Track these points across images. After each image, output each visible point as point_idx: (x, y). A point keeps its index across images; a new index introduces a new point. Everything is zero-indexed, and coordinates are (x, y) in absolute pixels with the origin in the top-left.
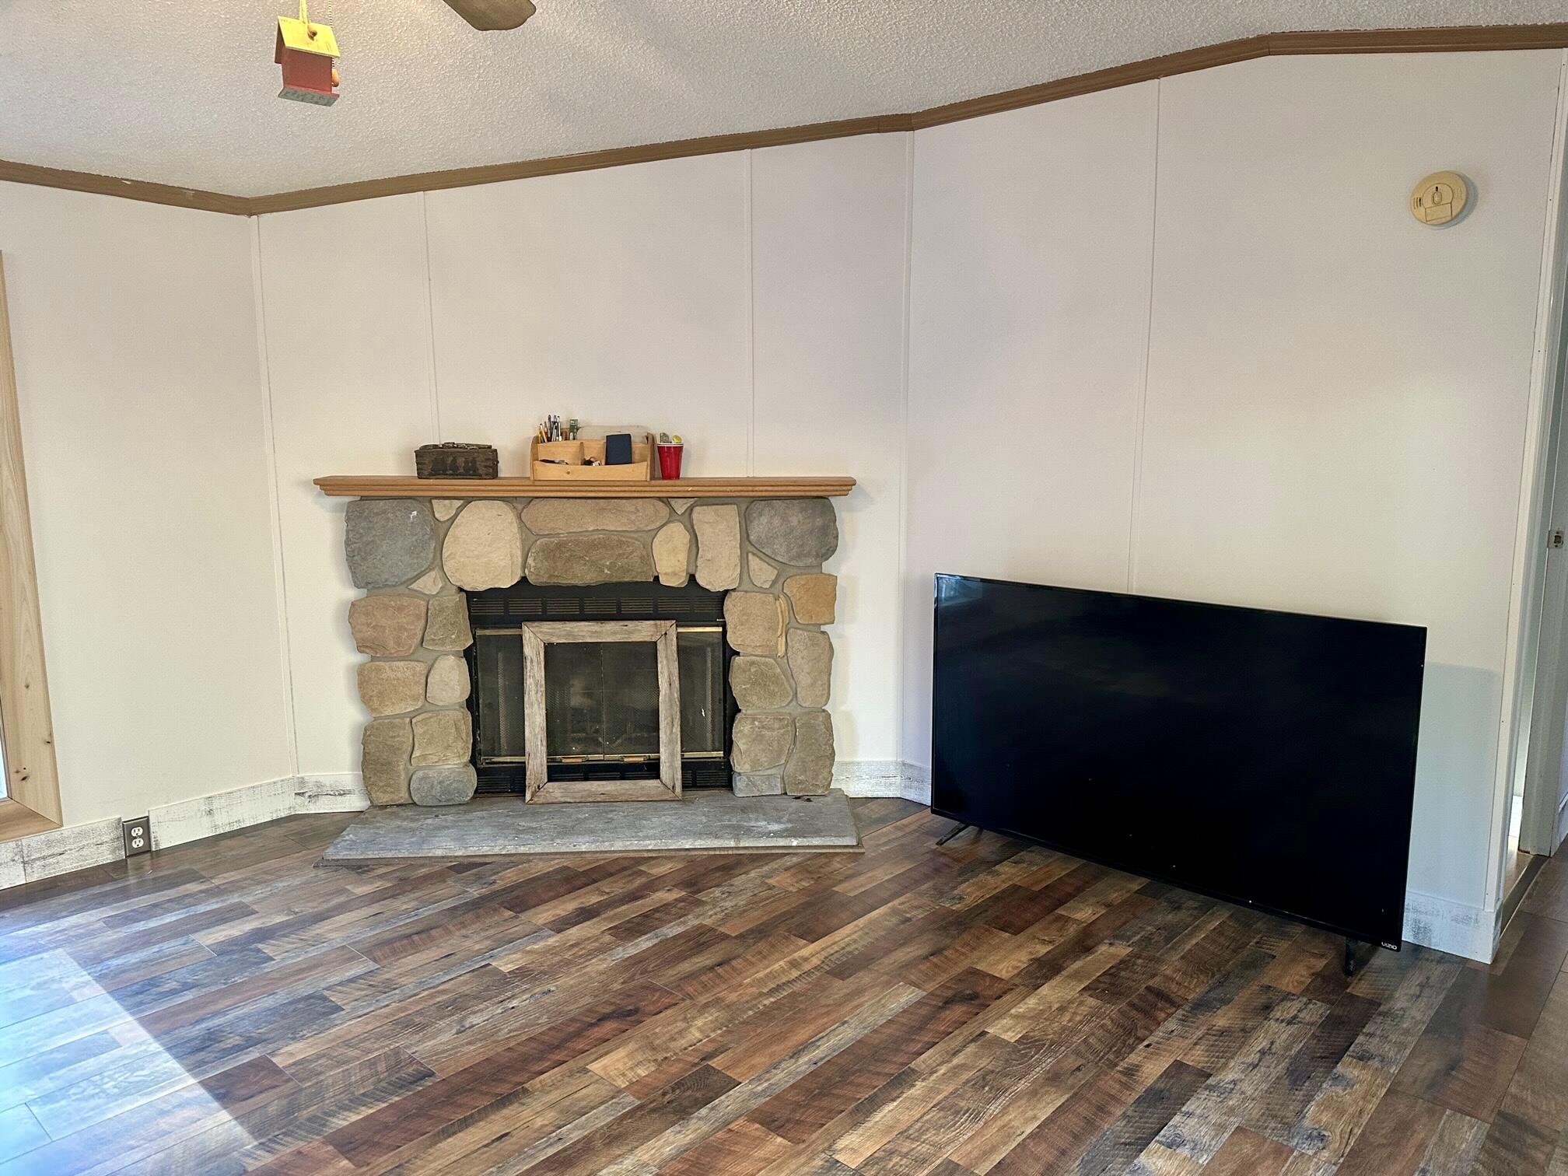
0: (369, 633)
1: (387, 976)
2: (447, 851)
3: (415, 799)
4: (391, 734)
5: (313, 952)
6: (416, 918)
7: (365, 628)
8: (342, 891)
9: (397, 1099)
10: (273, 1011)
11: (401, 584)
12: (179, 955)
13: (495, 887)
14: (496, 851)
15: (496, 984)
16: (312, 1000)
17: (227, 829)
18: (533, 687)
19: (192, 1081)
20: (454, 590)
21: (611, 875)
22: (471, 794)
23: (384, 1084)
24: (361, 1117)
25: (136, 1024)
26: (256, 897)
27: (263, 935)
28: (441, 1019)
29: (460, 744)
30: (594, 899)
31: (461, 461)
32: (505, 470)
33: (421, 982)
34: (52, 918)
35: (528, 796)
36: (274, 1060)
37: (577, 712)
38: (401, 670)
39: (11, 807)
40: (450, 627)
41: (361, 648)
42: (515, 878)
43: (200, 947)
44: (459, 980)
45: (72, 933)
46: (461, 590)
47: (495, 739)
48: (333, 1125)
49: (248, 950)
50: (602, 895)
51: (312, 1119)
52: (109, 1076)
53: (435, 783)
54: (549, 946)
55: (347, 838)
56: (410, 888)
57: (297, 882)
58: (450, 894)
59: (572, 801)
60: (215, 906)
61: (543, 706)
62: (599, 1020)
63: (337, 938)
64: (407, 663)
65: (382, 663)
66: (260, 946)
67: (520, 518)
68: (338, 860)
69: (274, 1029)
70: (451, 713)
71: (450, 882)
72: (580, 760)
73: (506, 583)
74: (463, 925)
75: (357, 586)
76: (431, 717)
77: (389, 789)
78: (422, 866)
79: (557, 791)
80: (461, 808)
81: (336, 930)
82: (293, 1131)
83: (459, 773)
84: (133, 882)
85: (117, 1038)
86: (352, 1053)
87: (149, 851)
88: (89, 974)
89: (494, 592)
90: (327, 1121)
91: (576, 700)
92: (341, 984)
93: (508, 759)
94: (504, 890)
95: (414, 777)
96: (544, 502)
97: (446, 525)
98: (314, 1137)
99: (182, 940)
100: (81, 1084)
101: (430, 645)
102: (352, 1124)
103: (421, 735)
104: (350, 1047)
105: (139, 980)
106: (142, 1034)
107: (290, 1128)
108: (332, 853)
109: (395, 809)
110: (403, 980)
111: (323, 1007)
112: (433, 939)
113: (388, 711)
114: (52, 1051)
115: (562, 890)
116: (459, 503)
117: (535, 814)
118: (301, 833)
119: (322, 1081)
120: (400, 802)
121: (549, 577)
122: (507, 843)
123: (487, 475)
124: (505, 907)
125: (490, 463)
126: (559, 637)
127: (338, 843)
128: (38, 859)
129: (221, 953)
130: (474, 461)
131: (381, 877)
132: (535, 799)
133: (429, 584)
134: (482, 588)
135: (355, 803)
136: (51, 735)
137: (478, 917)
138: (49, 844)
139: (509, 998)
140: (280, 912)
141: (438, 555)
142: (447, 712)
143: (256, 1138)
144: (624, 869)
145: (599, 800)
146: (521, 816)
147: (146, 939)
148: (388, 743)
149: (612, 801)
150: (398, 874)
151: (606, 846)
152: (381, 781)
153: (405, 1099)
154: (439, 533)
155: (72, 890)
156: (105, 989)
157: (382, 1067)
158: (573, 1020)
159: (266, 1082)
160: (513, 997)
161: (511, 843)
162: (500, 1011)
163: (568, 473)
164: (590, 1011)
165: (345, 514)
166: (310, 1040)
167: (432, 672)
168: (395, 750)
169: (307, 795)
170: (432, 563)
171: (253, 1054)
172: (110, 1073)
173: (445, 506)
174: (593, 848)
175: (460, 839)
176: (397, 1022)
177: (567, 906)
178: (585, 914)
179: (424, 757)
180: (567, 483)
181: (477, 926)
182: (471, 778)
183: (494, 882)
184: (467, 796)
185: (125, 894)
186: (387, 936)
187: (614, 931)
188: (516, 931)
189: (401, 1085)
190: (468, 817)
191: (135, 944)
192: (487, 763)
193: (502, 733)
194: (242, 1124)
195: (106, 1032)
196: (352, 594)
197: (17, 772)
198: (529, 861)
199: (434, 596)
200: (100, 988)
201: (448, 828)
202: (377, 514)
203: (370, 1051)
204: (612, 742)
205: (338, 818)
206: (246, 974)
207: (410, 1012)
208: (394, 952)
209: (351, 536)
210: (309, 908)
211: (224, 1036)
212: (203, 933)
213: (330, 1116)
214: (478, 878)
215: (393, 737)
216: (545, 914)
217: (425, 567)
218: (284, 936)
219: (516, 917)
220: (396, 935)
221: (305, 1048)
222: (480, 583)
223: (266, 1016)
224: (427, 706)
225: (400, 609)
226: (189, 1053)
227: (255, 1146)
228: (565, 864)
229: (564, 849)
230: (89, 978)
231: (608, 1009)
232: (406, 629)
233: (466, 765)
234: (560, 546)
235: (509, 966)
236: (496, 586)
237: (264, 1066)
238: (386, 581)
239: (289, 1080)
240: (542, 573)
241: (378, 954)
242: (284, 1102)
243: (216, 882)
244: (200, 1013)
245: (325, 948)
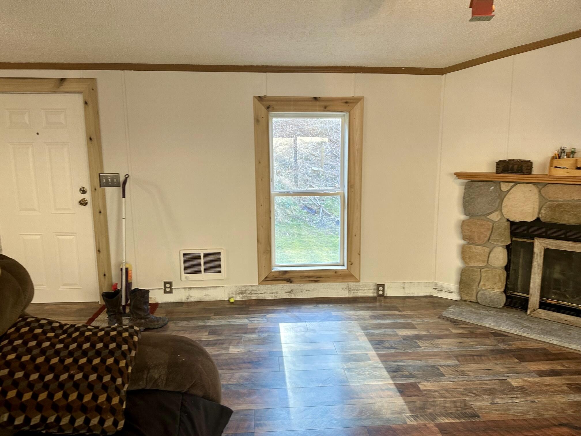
0: (468, 233)
1: (463, 369)
2: (491, 326)
3: (479, 301)
4: (472, 274)
5: (435, 350)
6: (476, 349)
7: (467, 231)
8: (447, 330)
9: (464, 421)
10: (420, 367)
11: (483, 215)
12: (390, 335)
13: (511, 347)
14: (512, 332)
15: (509, 389)
16: (434, 368)
17: (409, 295)
18: (536, 266)
19: (392, 382)
20: (505, 220)
21: (568, 359)
22: (502, 305)
23: (458, 412)
24: (449, 422)
25: (376, 355)
26: (417, 322)
27: (418, 337)
28: (484, 395)
29: (500, 284)
30: (559, 368)
31: (516, 167)
32: (535, 170)
33: (476, 376)
34: (355, 310)
35: (529, 312)
36: (420, 386)
37: (556, 281)
38: (478, 249)
39: (347, 272)
40: (501, 235)
41: (464, 238)
42: (520, 346)
43: (397, 335)
44: (492, 381)
45: (360, 317)
46: (508, 220)
47: (515, 285)
48: (438, 420)
49: (413, 341)
50: (564, 367)
51: (431, 414)
52: (367, 370)
53: (488, 297)
54: (535, 381)
55: (451, 310)
56: (474, 336)
57: (431, 321)
58: (490, 344)
59: (550, 319)
60: (403, 322)
61: (540, 275)
62: (560, 425)
63: (445, 347)
64: (482, 247)
65: (472, 246)
66: (417, 341)
67: (540, 192)
68: (447, 317)
69: (420, 374)
70: (498, 270)
71: (491, 339)
72: (556, 303)
73: (530, 219)
74: (496, 359)
75: (466, 214)
76: (489, 270)
77: (469, 295)
78: (480, 329)
79: (543, 313)
80: (497, 309)
81: (445, 344)
82: (424, 416)
83: (499, 296)
84: (378, 305)
85: (370, 357)
86: (448, 395)
87: (383, 296)
88: (364, 332)
89: (523, 223)
90: (437, 418)
91: (557, 275)
92: (445, 366)
93: (521, 294)
94: (515, 349)
95: (479, 293)
96: (552, 185)
97: (505, 193)
98: (431, 421)
99: (391, 330)
100: (359, 369)
101: (492, 241)
102: (446, 423)
103: (484, 276)
104: (447, 392)
105: (378, 340)
106: (377, 359)
107: (423, 414)
108: (444, 314)
109: (470, 303)
110: (469, 373)
111: (438, 372)
112: (483, 360)
113: (472, 265)
114: (352, 355)
115: (543, 358)
116: (512, 184)
117: (531, 321)
118: (434, 303)
119: (435, 401)
120: (472, 301)
121: (551, 219)
122: (517, 330)
123: (527, 173)
124: (515, 357)
125: (529, 168)
126: (552, 246)
127: (447, 311)
128: (352, 290)
129: (404, 339)
130: (522, 167)
131: (463, 328)
132: (532, 315)
133: (495, 217)
134: (518, 220)
135: (455, 297)
136: (360, 252)
137: (503, 358)
138: (356, 286)
139: (515, 397)
140: (425, 331)
141: (500, 205)
142: (496, 270)
143: (411, 413)
144: (576, 358)
145: (564, 323)
146: (524, 320)
147: (381, 326)
148: (471, 277)
149: (571, 325)
150: (470, 329)
151: (567, 345)
152: (466, 291)
153: (467, 422)
154: (502, 196)
155: (361, 302)
156: (368, 339)
157: (458, 405)
158: (546, 419)
159: (416, 393)
160: (517, 398)
161: (520, 330)
162: (510, 402)
163: (568, 173)
164: (555, 418)
165: (464, 186)
166: (433, 383)
167: (492, 252)
168: (473, 280)
169: (437, 289)
170: (497, 208)
171: (412, 381)
172: (367, 369)
173: (506, 185)
174: (560, 344)
175: (497, 322)
176: (466, 389)
177: (545, 366)
178: (553, 373)
179: (484, 285)
180: (567, 177)
181: (502, 361)
182: (503, 299)
183: (510, 345)
184: (501, 305)
185: (375, 308)
186: (464, 353)
187: (569, 386)
188: (520, 369)
189: (465, 415)
190: (501, 314)
191: (377, 327)
192: (511, 294)
193: (519, 283)
194: (407, 405)
195: (367, 354)
196: (463, 217)
197: (350, 262)
198: (527, 340)
199: (497, 222)
200: (367, 339)
201: (491, 316)
202: (477, 187)
203: (454, 397)
204: (574, 298)
205: (448, 301)
206: (412, 350)
207: (471, 387)
208: (466, 360)
209: (466, 195)
210: (435, 332)
211: (403, 370)
212: (398, 330)
213: (438, 416)
214: (503, 341)
215: (473, 275)
216: (534, 366)
217: (494, 210)
218: (425, 340)
219: (520, 363)
220: (468, 353)
221: (430, 386)
222: (517, 218)
223: (418, 368)
224: (488, 266)
225: (481, 225)
226: (392, 372)
227: (410, 415)
228: (545, 347)
229: (544, 340)
230: (363, 334)
231: (565, 422)
232: (483, 234)
233: (501, 293)
234: (558, 206)
235: (516, 383)
236: (525, 220)
237: (415, 386)
238: (477, 214)
239: (423, 396)
240: (547, 217)
241: (460, 359)
242: (422, 403)
243: (404, 313)
244: (396, 359)
245: (439, 349)
